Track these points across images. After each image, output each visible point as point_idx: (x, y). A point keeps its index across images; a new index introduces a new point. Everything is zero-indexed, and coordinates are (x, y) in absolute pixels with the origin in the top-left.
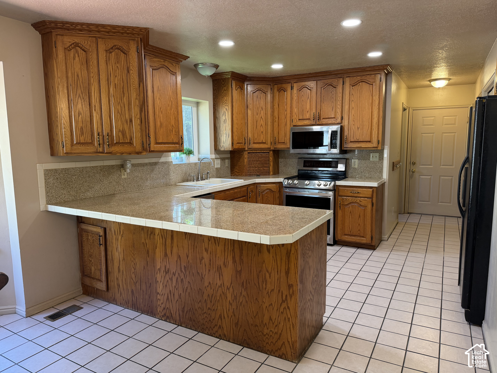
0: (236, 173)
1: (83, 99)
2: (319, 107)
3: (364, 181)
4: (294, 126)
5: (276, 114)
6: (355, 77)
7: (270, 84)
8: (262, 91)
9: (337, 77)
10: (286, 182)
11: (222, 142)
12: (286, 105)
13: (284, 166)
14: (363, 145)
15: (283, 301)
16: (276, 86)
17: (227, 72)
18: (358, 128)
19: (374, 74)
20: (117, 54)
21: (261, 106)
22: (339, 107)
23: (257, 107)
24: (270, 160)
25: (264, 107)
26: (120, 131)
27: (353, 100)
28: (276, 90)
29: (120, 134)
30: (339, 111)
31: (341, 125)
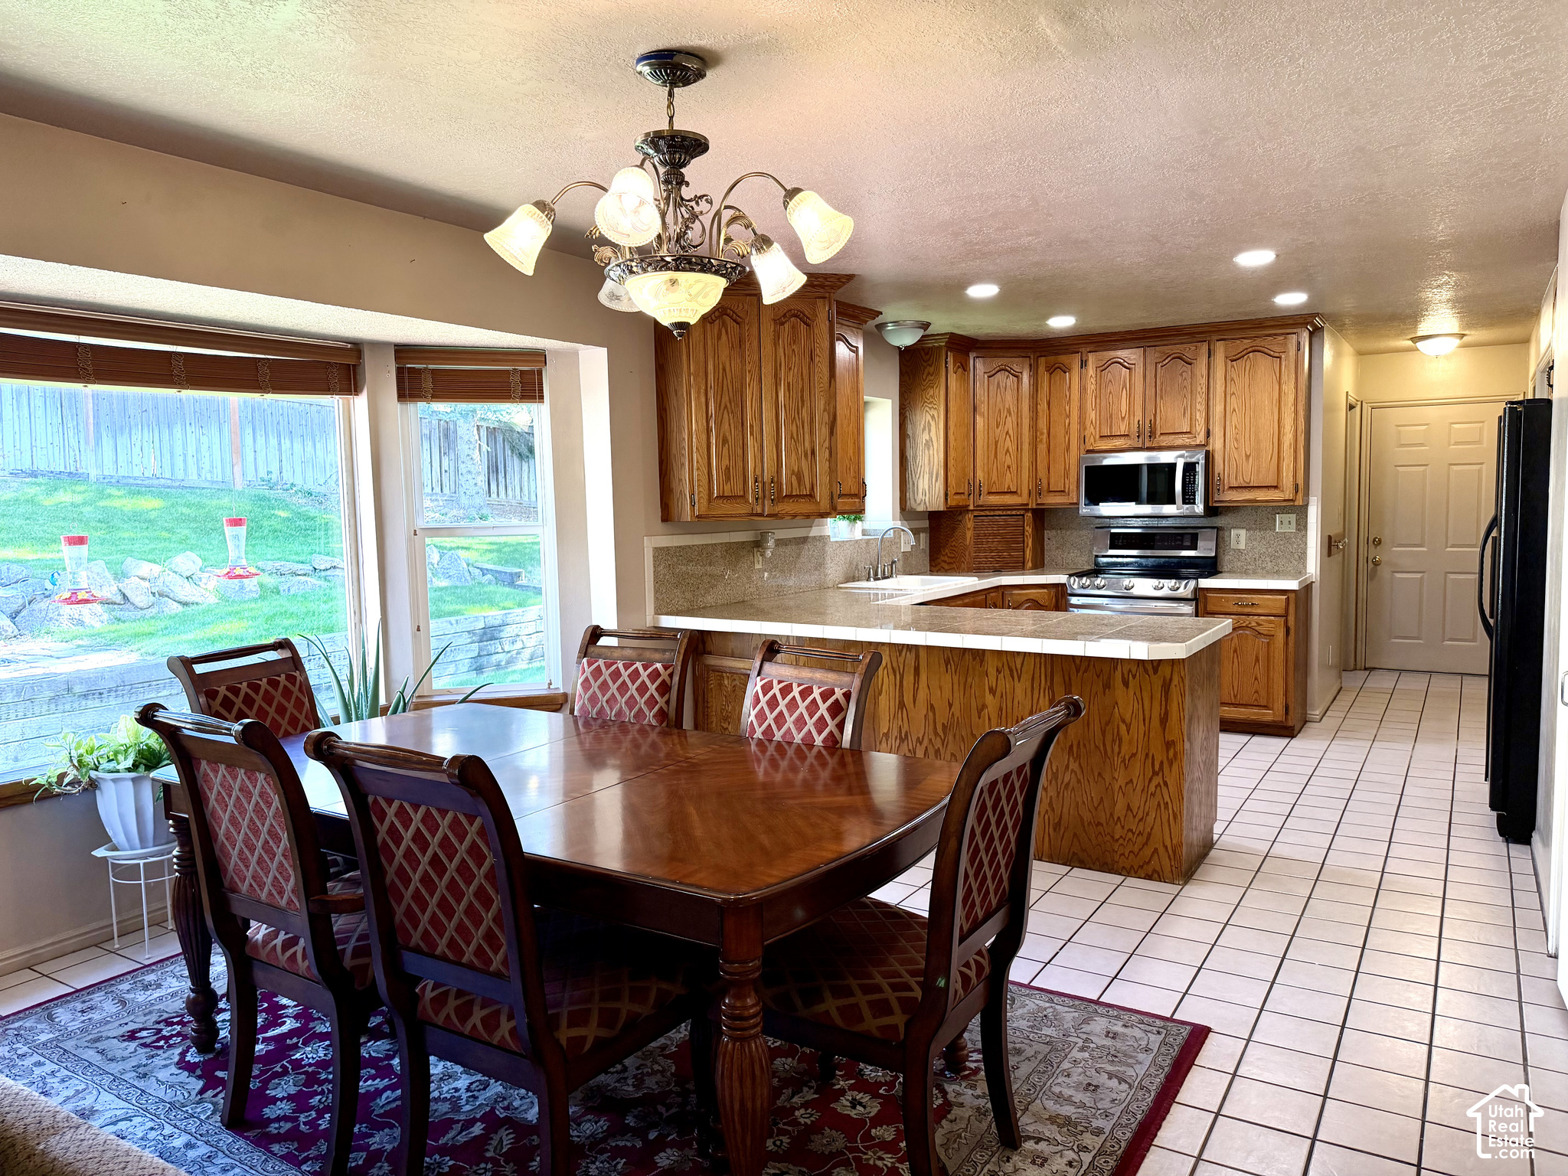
0: (943, 564)
1: (732, 412)
2: (1150, 407)
3: (1263, 577)
4: (1089, 452)
5: (1042, 424)
6: (1238, 342)
7: (1029, 354)
8: (1009, 372)
9: (1195, 339)
10: (1075, 584)
11: (920, 491)
12: (1069, 402)
13: (1057, 548)
14: (1261, 495)
15: (1155, 773)
16: (1042, 360)
17: (938, 335)
18: (1248, 457)
19: (1283, 334)
20: (793, 327)
21: (1007, 406)
22: (1201, 407)
23: (997, 409)
24: (1026, 533)
25: (1013, 409)
26: (793, 473)
27: (1234, 393)
28: (1042, 369)
29: (794, 477)
30: (1200, 418)
31: (1207, 448)
